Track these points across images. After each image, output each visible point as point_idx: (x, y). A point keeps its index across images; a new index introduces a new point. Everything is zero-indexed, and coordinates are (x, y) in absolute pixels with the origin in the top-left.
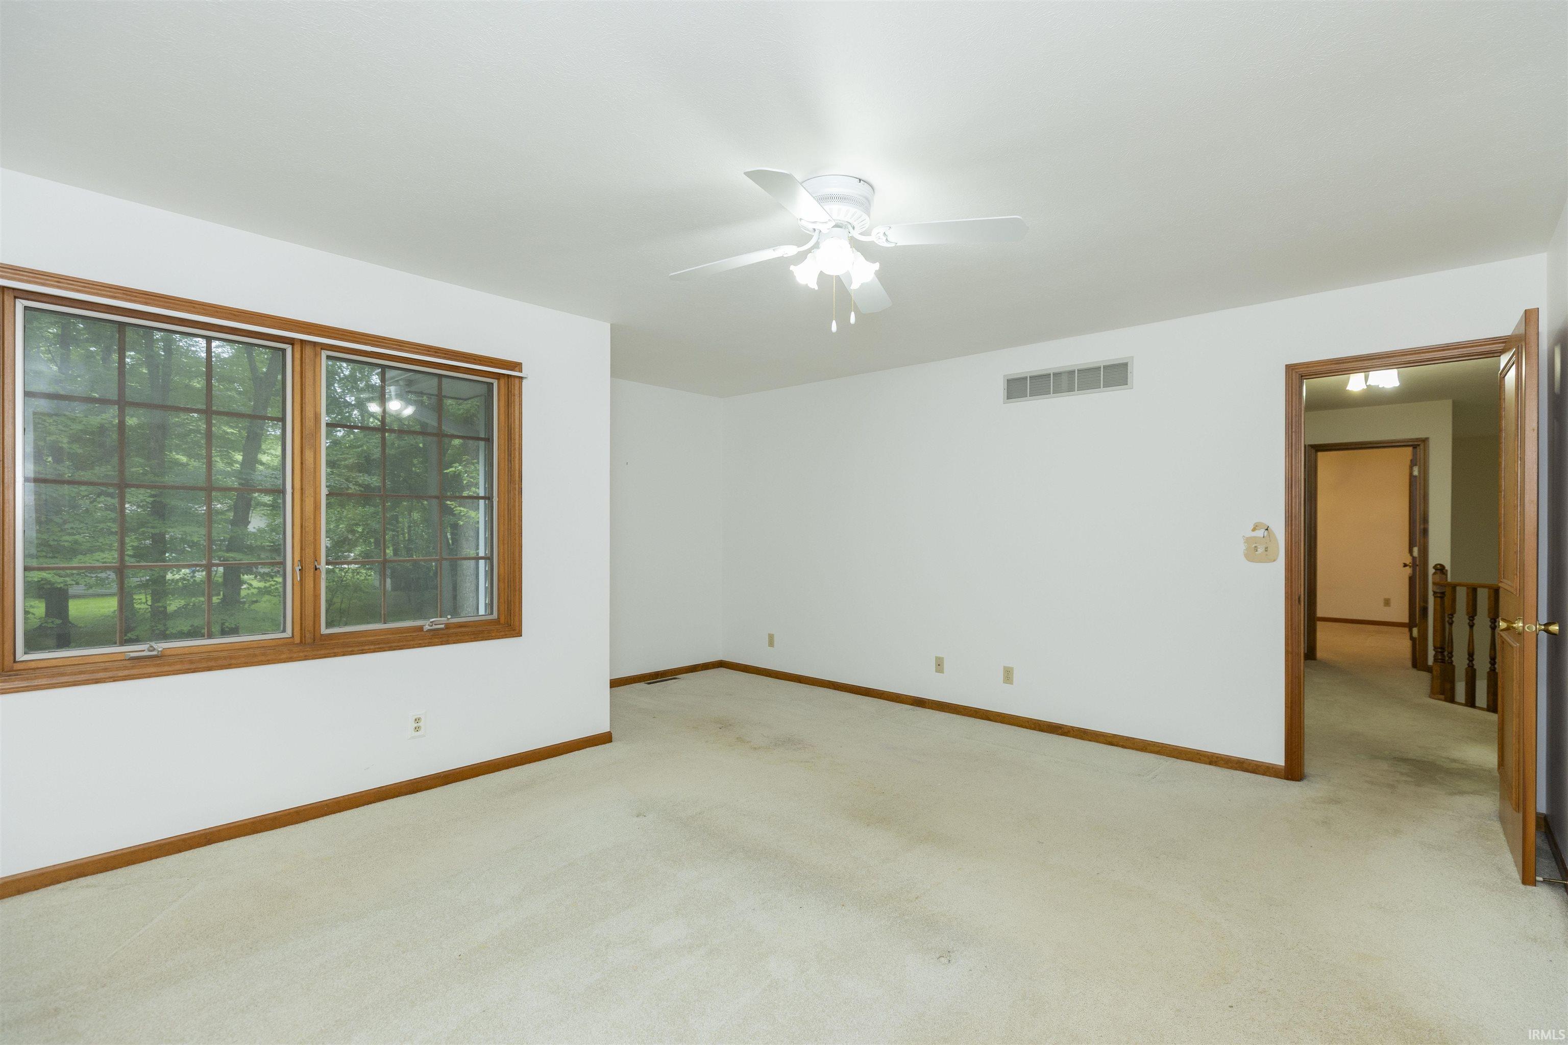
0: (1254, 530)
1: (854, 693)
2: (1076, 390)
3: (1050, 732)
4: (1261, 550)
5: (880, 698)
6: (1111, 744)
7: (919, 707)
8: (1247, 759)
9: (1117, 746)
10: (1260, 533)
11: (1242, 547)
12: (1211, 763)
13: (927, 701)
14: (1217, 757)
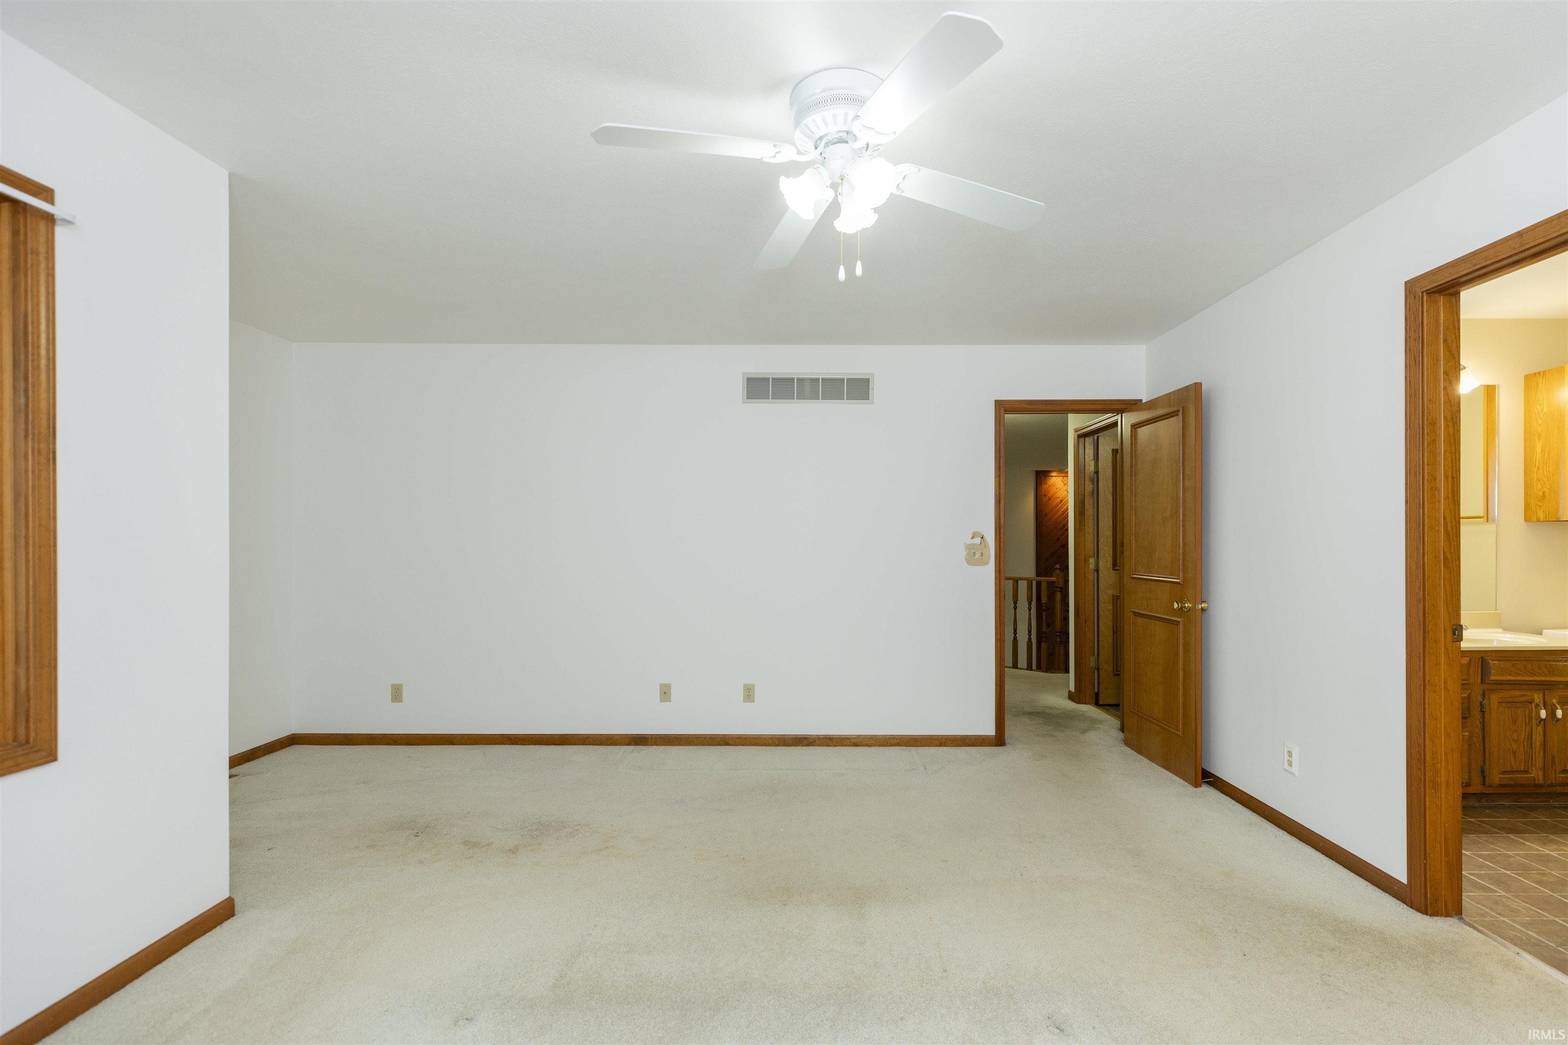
0: (973, 538)
1: (547, 744)
2: (820, 399)
3: (795, 745)
4: (978, 555)
5: (583, 744)
6: (856, 745)
7: (639, 745)
8: (968, 735)
9: (861, 746)
10: (977, 540)
11: (963, 553)
12: (940, 745)
13: (649, 736)
14: (946, 739)
